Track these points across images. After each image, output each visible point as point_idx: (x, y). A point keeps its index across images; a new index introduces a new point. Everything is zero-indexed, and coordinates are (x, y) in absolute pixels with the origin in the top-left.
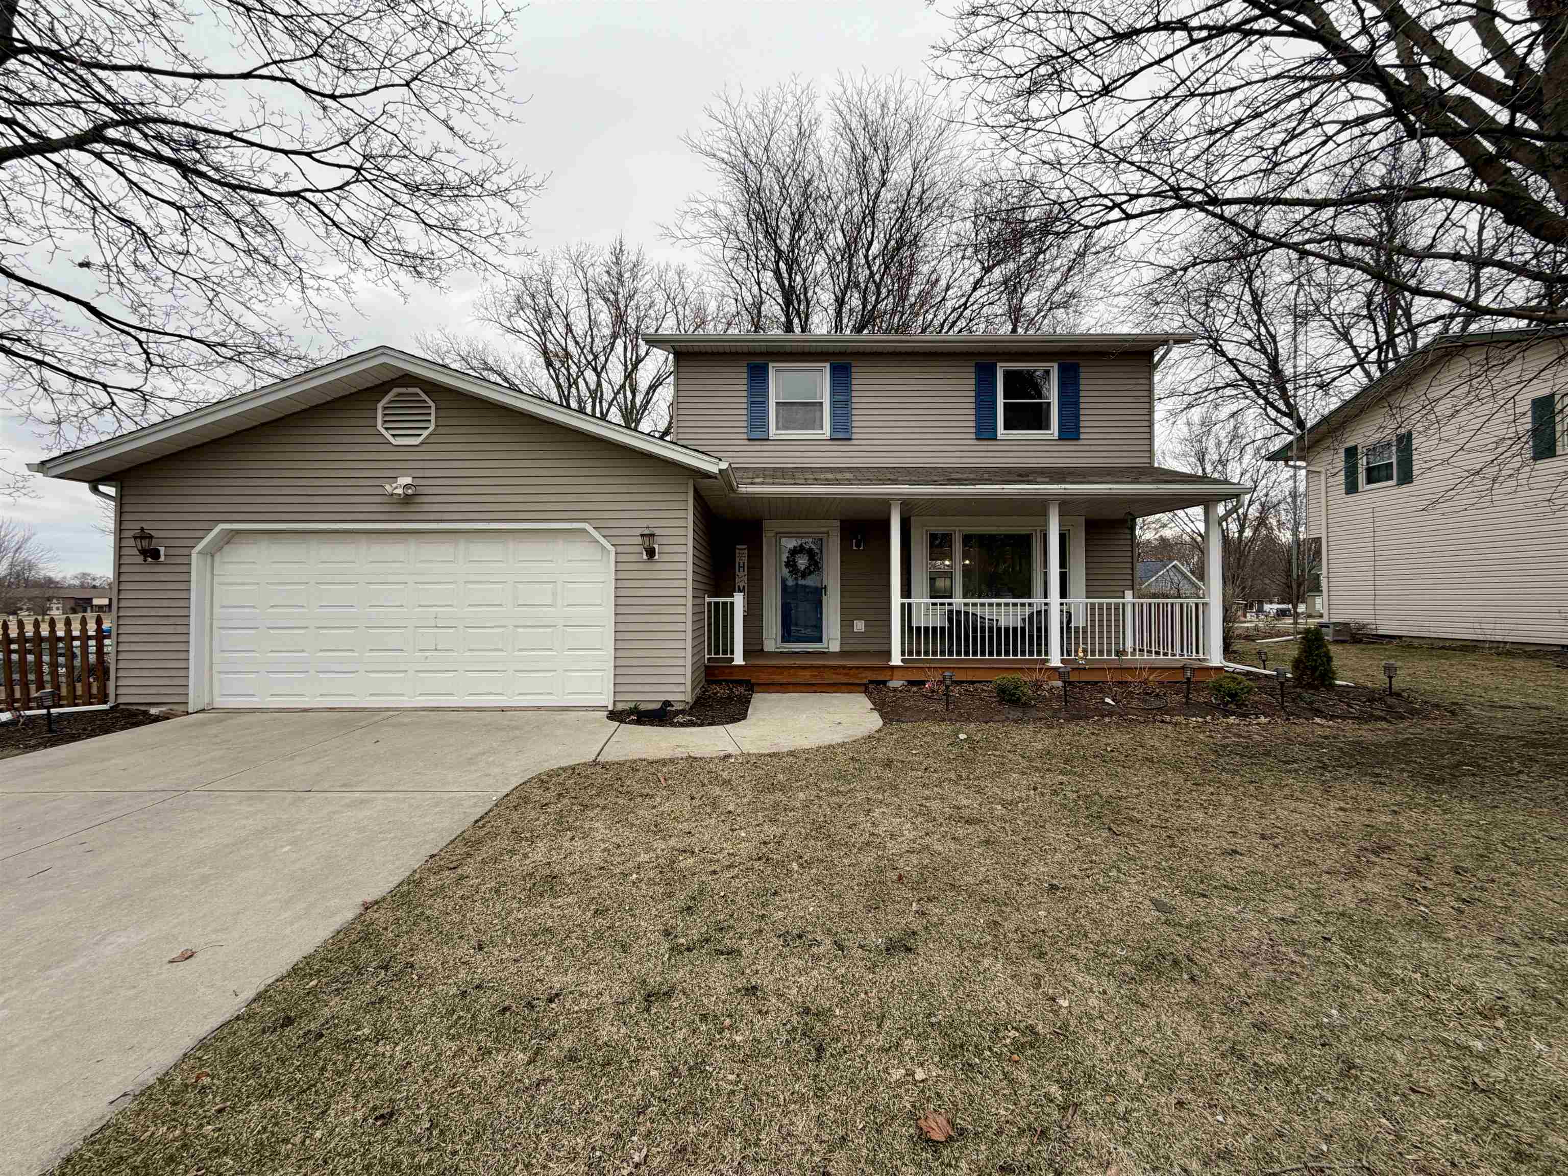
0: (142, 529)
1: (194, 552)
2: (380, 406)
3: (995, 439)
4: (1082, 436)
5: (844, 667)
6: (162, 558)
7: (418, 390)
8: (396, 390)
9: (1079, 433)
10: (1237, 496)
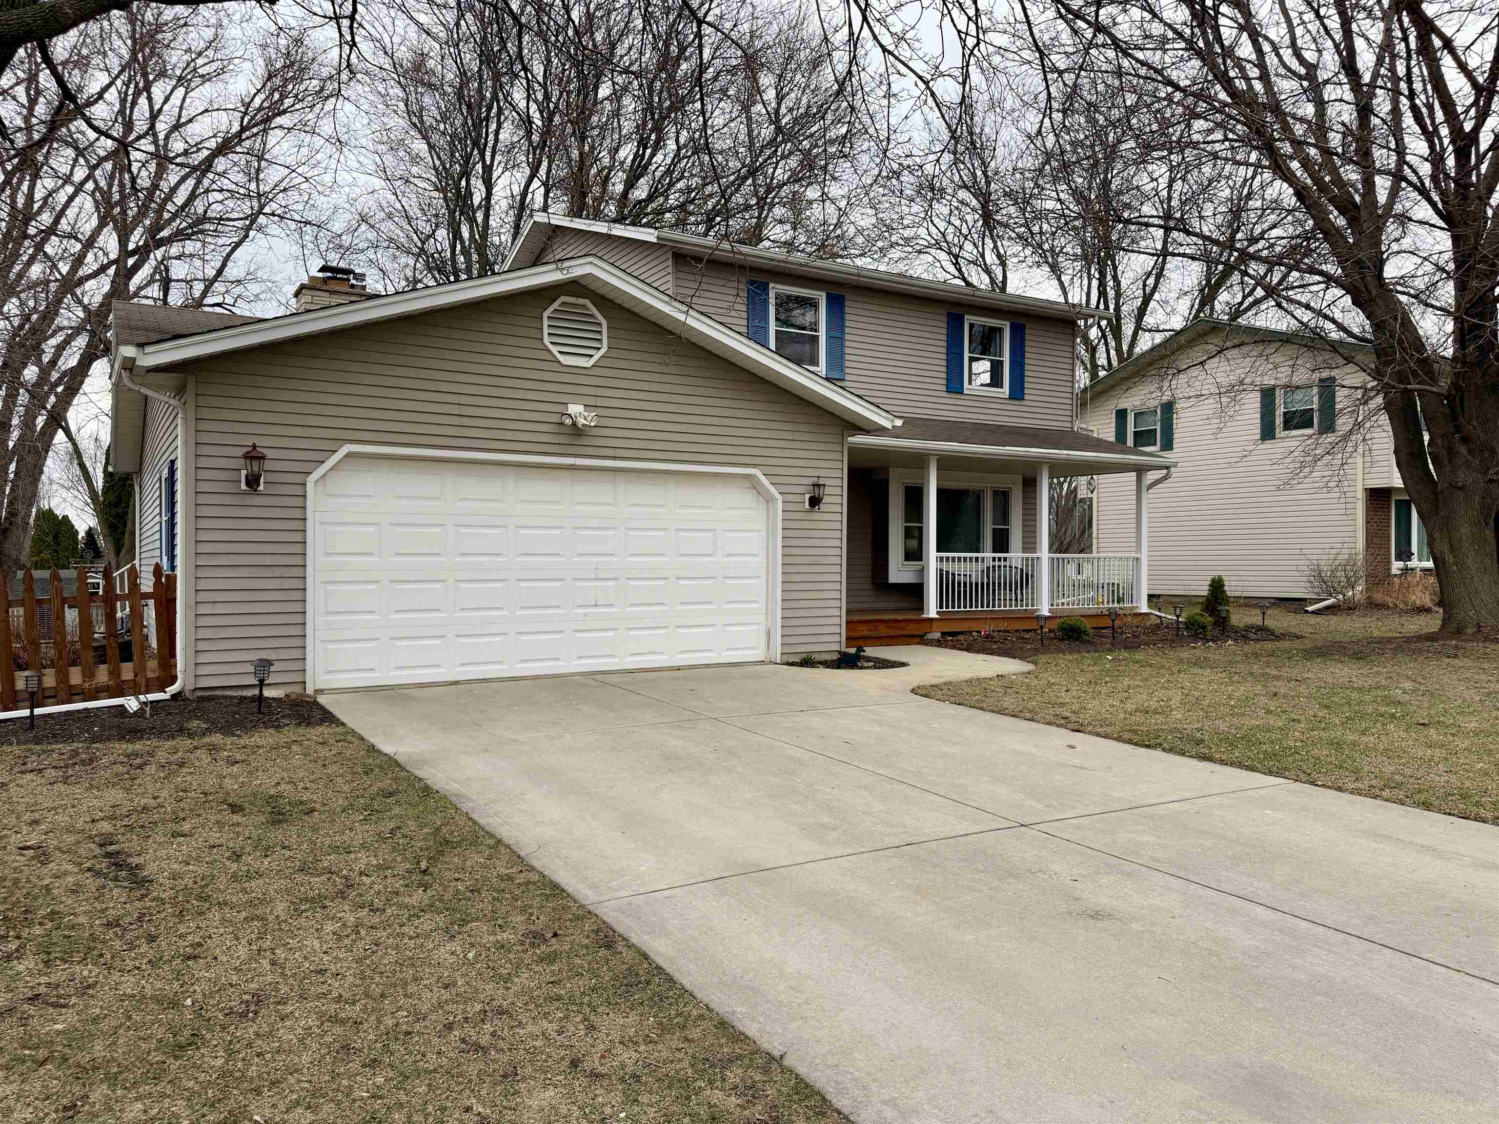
0: (254, 447)
1: (311, 479)
2: (546, 314)
3: (962, 393)
4: (1026, 397)
5: (895, 621)
6: (261, 488)
7: (586, 302)
8: (563, 299)
9: (1023, 394)
10: (1167, 468)
